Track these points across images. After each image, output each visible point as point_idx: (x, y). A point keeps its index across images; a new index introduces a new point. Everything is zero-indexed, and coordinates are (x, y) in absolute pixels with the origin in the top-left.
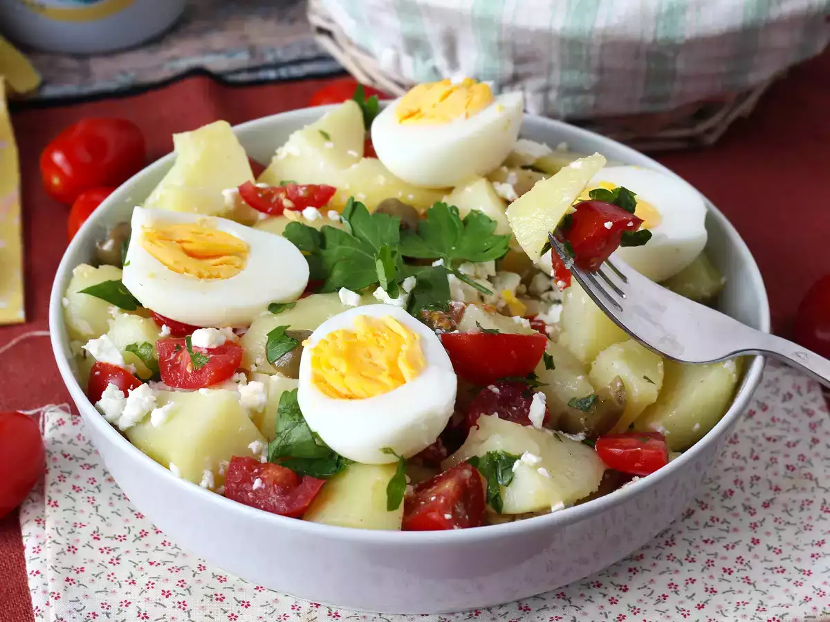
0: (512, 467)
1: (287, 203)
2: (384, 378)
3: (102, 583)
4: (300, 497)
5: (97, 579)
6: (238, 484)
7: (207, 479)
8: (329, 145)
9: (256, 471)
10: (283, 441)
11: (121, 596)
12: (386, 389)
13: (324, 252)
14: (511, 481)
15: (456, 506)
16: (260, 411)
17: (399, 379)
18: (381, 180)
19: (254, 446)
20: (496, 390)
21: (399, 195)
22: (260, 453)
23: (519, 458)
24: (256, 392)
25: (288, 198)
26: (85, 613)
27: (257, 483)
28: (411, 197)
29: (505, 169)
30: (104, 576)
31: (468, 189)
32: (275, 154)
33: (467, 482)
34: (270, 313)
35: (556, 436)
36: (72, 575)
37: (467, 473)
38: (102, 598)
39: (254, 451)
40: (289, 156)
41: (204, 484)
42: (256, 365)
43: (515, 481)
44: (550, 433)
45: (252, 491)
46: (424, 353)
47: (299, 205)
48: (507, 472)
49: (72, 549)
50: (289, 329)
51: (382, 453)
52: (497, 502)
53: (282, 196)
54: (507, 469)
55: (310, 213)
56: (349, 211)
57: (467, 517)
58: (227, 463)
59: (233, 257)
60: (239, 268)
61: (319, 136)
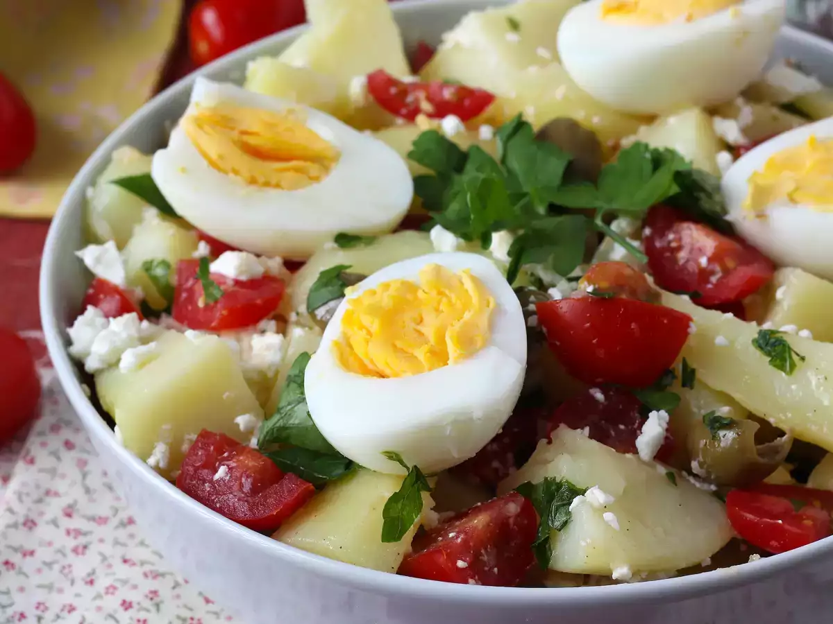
0: (570, 504)
1: (426, 106)
2: (421, 354)
3: (53, 575)
4: (270, 501)
5: (45, 569)
6: (196, 469)
7: (159, 455)
8: (512, 37)
9: (226, 455)
10: (281, 421)
11: (67, 598)
12: (417, 368)
13: (456, 178)
14: (565, 523)
15: (483, 551)
16: (270, 374)
17: (439, 357)
18: (560, 92)
19: (242, 421)
20: (599, 396)
21: (579, 115)
22: (250, 432)
23: (583, 492)
24: (268, 348)
25: (430, 99)
26: (10, 611)
27: (222, 472)
28: (596, 120)
29: (740, 101)
30: (56, 567)
31: (672, 120)
32: (441, 42)
33: (511, 521)
34: (336, 245)
35: (671, 476)
36: (16, 558)
37: (513, 508)
38: (41, 596)
39: (242, 427)
40: (457, 46)
41: (152, 461)
42: (298, 314)
43: (571, 526)
44: (662, 470)
45: (211, 482)
46: (492, 326)
47: (441, 111)
48: (563, 510)
49: (30, 524)
50: (348, 271)
51: (384, 458)
52: (544, 550)
53: (422, 95)
54: (564, 505)
55: (450, 125)
56: (509, 130)
57: (496, 570)
58: (194, 437)
59: (308, 164)
60: (316, 179)
61: (506, 25)
